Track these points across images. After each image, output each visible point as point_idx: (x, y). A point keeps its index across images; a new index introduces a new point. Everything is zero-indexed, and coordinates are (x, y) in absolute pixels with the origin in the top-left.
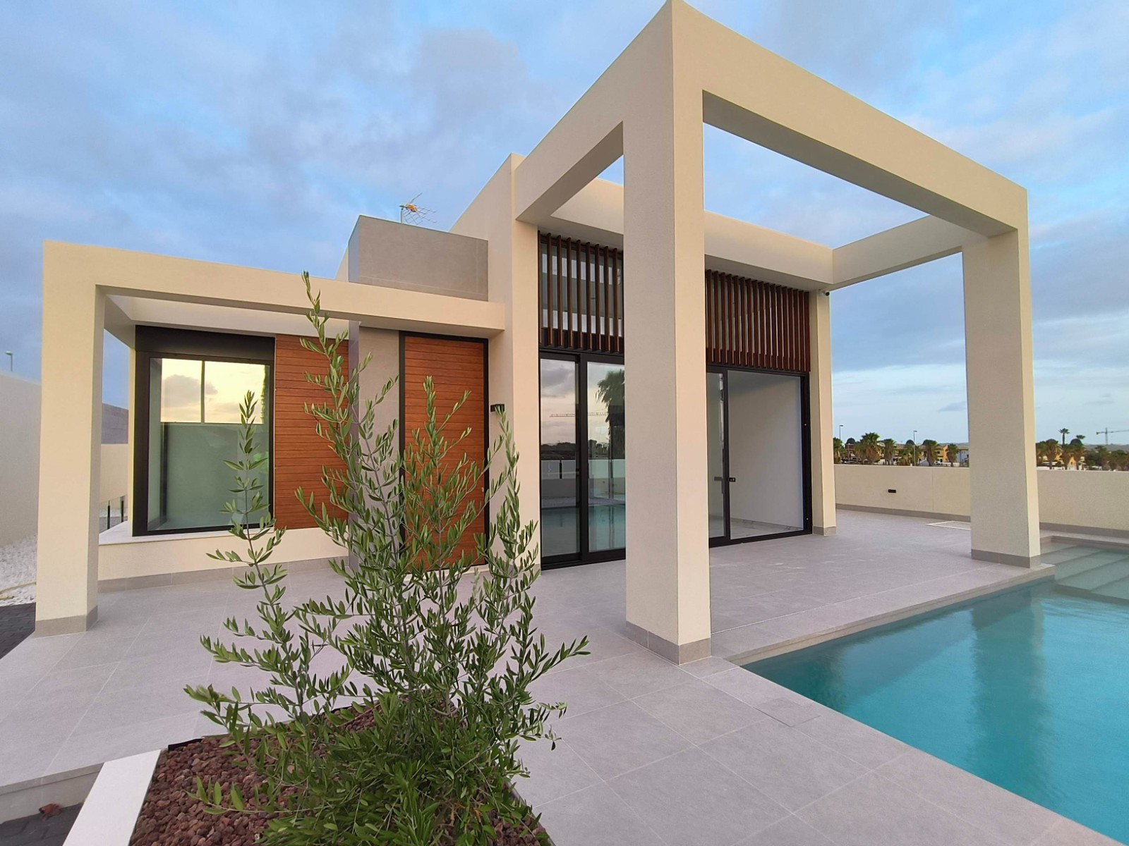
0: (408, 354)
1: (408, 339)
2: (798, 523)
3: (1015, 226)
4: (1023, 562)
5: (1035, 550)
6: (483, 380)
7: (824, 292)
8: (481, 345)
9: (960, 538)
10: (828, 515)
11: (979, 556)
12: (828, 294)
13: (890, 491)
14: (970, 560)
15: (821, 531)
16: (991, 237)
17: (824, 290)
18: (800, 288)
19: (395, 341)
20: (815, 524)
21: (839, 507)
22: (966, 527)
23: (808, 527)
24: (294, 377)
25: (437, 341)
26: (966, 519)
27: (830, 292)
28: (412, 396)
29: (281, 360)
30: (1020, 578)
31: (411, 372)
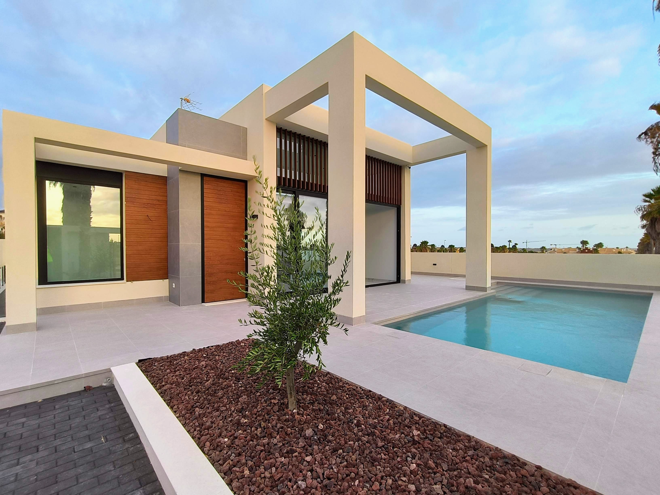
0: (205, 186)
1: (205, 178)
2: (394, 279)
3: (486, 144)
4: (484, 289)
5: (489, 285)
6: (244, 202)
7: (408, 167)
8: (243, 184)
9: (462, 283)
10: (407, 274)
11: (468, 288)
12: (410, 168)
13: (434, 264)
14: (465, 290)
15: (404, 282)
16: (477, 148)
17: (408, 166)
18: (398, 164)
19: (198, 179)
20: (402, 278)
21: (412, 273)
22: (464, 279)
23: (398, 280)
24: (136, 196)
25: (220, 180)
26: (464, 276)
27: (411, 167)
28: (208, 209)
29: (128, 186)
30: (483, 295)
31: (207, 196)
